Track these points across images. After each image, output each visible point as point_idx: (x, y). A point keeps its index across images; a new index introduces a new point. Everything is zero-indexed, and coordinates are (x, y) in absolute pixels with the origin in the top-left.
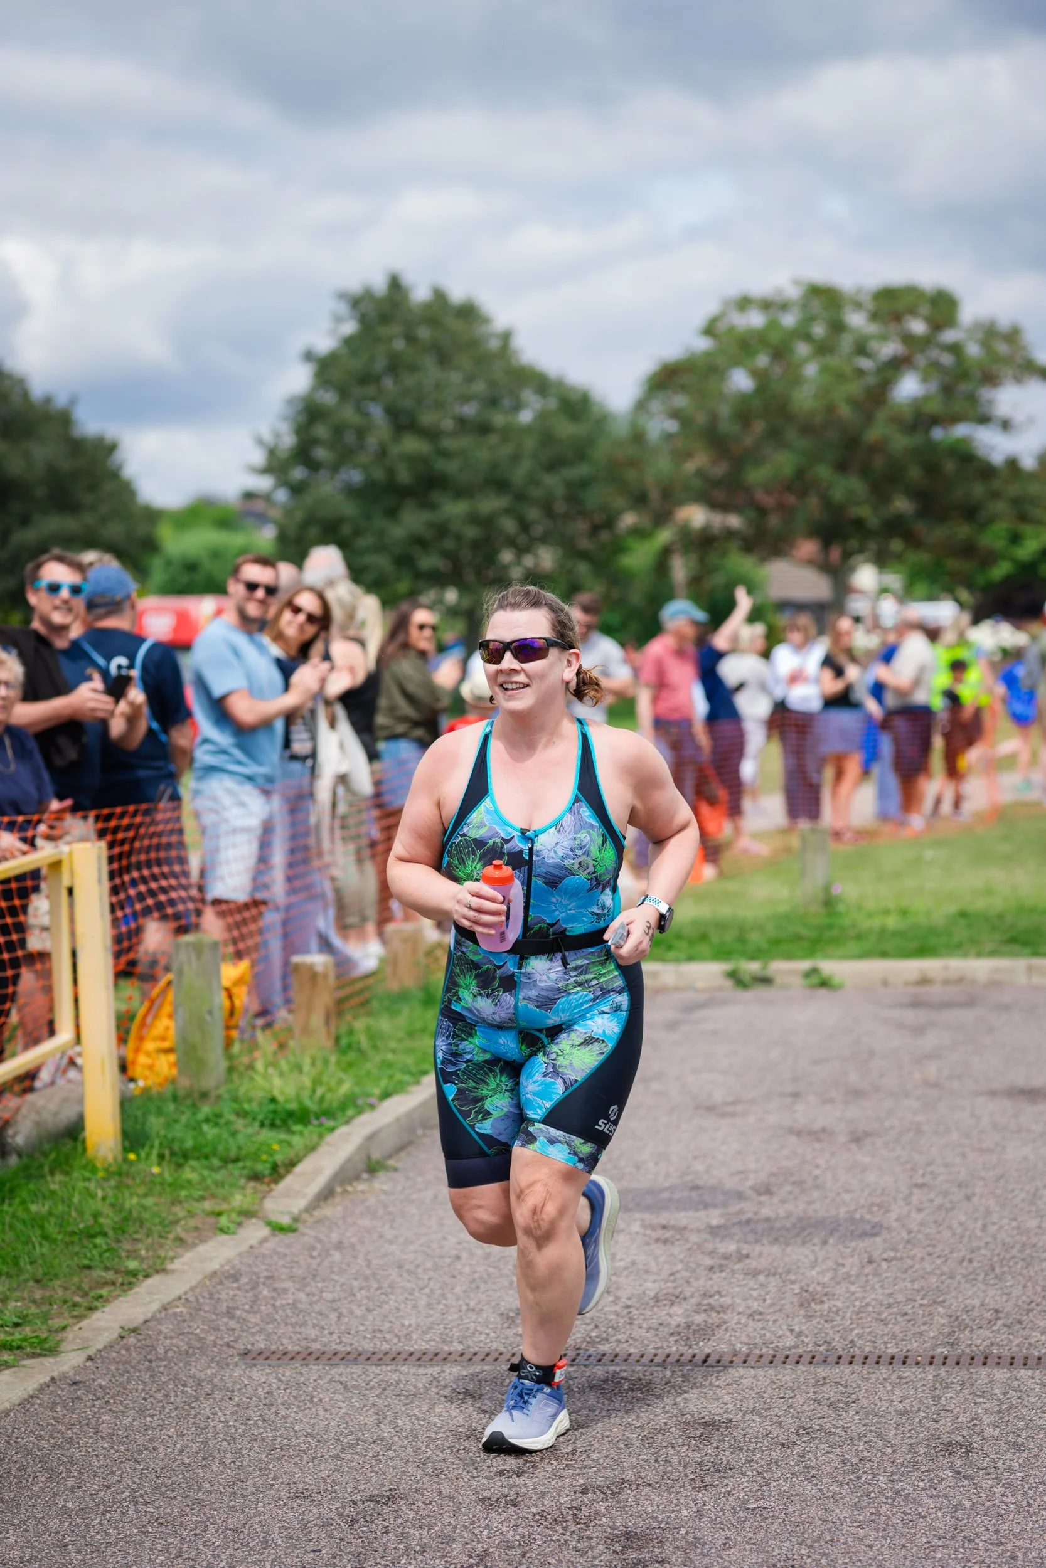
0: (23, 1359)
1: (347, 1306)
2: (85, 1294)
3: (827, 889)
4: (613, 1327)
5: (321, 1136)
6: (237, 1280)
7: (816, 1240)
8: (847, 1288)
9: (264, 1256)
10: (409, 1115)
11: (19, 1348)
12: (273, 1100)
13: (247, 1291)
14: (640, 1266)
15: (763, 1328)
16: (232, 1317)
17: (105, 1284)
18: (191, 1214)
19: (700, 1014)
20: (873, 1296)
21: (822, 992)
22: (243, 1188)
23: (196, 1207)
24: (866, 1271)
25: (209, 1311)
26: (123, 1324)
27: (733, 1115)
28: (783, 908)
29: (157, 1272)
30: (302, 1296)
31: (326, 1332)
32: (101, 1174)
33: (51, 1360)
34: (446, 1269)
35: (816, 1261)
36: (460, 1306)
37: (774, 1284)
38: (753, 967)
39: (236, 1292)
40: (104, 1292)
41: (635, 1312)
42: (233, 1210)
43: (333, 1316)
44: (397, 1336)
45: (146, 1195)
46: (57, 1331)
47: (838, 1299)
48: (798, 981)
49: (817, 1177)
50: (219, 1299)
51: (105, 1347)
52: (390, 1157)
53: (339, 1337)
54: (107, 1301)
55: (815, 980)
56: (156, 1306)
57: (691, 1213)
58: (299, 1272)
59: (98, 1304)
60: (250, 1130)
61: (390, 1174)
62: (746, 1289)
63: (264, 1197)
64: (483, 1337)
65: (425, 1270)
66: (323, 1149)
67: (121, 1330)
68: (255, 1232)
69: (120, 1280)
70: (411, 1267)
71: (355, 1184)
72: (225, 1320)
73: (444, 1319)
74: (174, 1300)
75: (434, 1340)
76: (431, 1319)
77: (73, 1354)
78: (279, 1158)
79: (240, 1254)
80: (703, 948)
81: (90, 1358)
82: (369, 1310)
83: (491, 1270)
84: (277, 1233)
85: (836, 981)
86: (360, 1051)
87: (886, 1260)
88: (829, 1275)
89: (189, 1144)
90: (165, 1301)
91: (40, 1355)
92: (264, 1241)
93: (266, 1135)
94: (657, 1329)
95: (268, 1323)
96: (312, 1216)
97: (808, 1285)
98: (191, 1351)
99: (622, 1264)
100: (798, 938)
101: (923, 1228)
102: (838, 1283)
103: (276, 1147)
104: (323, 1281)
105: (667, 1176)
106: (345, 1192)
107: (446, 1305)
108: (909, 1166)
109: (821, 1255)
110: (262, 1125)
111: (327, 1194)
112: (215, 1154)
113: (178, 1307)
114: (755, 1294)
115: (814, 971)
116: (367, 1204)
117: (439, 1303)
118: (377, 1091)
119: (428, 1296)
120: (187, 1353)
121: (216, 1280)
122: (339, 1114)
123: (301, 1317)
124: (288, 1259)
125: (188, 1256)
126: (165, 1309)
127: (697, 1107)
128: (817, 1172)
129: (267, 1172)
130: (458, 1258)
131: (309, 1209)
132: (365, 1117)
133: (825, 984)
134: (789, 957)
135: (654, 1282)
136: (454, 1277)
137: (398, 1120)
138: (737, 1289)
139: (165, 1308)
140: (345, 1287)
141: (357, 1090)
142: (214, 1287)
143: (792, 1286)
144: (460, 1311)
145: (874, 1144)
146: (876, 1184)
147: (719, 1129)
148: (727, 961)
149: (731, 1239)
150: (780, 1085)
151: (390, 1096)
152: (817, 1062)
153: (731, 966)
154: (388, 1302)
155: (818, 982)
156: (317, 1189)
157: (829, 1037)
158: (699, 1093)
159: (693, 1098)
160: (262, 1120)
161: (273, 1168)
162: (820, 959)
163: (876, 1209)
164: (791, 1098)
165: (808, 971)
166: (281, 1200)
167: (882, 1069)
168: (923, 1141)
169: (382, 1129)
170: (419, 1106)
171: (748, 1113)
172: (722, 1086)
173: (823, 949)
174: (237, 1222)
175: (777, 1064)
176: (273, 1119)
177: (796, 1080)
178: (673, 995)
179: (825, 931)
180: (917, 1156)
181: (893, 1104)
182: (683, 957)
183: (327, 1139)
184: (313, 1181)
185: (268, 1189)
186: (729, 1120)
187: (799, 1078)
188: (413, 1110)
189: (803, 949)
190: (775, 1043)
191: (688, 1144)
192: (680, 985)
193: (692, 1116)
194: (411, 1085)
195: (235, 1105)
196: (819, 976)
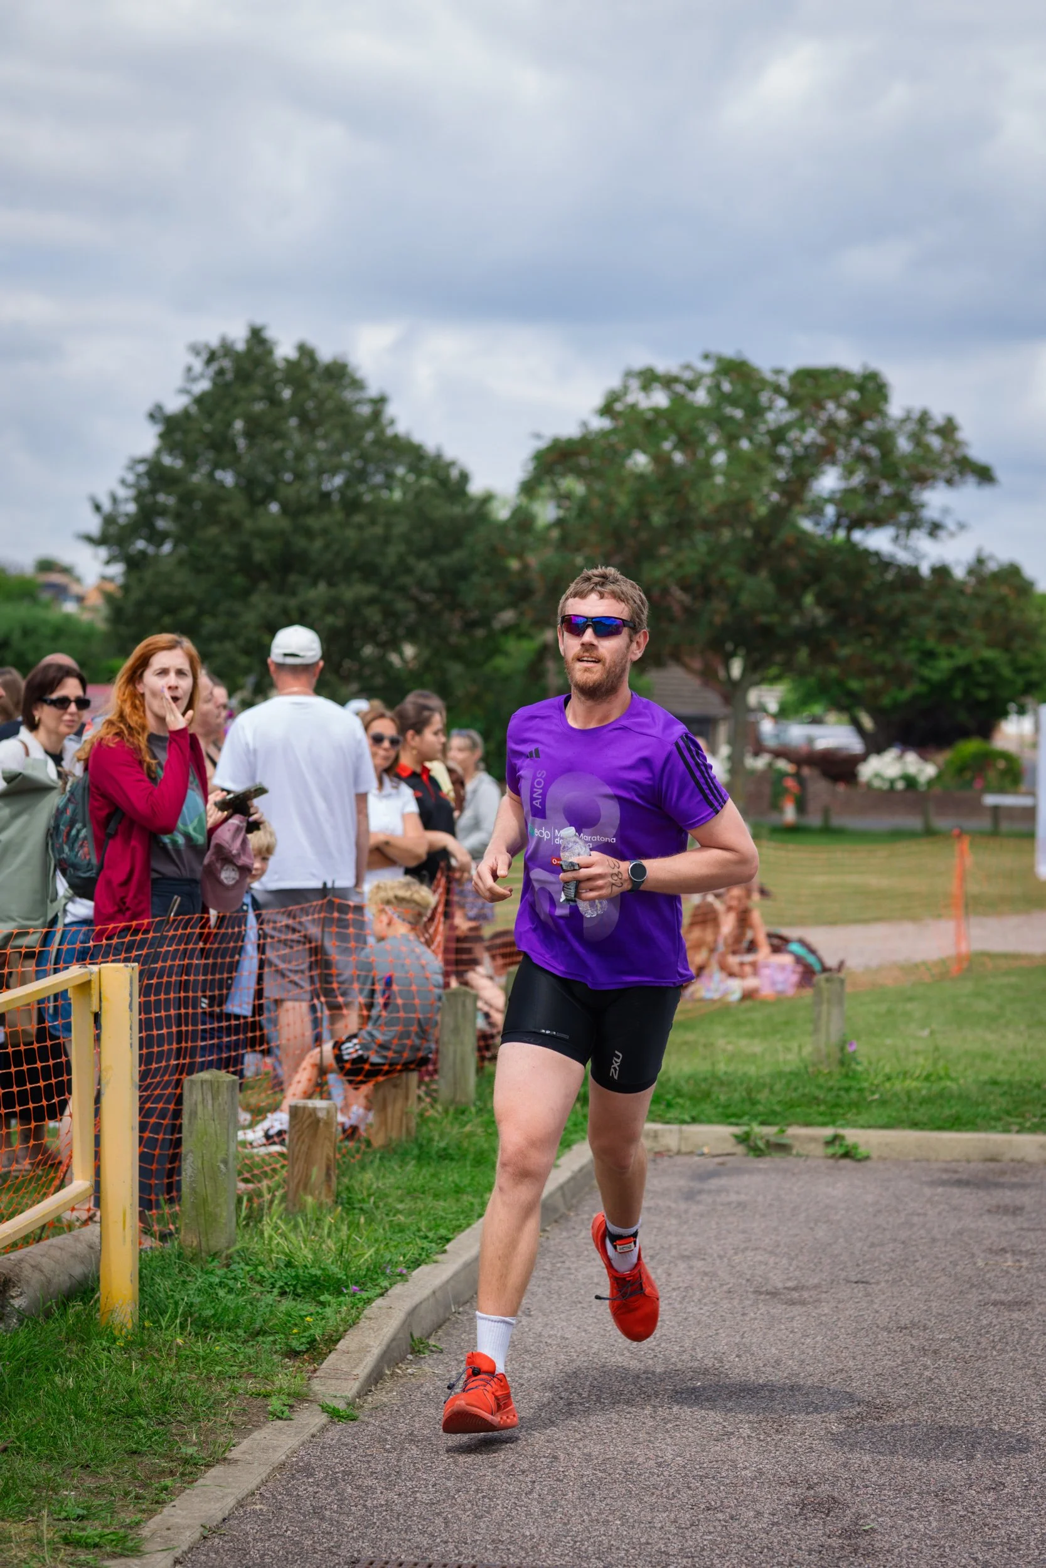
0: (103, 1559)
1: (449, 1510)
2: (144, 1486)
3: (842, 1045)
4: (768, 1548)
5: (357, 1309)
6: (312, 1475)
7: (959, 1454)
8: (1018, 1511)
9: (331, 1446)
10: (443, 1287)
11: (96, 1545)
12: (289, 1264)
13: (327, 1488)
15: (941, 1556)
16: (323, 1519)
17: (162, 1473)
18: (234, 1394)
19: (714, 1183)
21: (846, 1163)
22: (283, 1366)
23: (241, 1385)
25: (293, 1509)
26: (203, 1521)
27: (803, 1303)
28: (793, 1065)
29: (218, 1461)
30: (391, 1495)
31: (438, 1540)
32: (120, 1343)
33: (136, 1561)
34: (547, 1471)
36: (581, 1515)
37: (933, 1503)
38: (769, 1131)
39: (315, 1489)
40: (168, 1482)
41: (785, 1530)
42: (280, 1391)
43: (439, 1521)
44: (522, 1548)
45: (179, 1370)
46: (131, 1528)
47: (1013, 1524)
48: (819, 1150)
49: (931, 1380)
50: (298, 1496)
51: (191, 1549)
52: (428, 1337)
53: (456, 1547)
54: (172, 1493)
55: (838, 1150)
56: (231, 1502)
57: (802, 1416)
58: (378, 1468)
59: (163, 1496)
60: (269, 1298)
61: (435, 1356)
62: (904, 1509)
63: (310, 1378)
64: (622, 1554)
65: (523, 1472)
66: (361, 1324)
67: (202, 1529)
68: (312, 1420)
69: (181, 1469)
70: (507, 1467)
71: (404, 1367)
72: (316, 1521)
73: (568, 1531)
74: (247, 1496)
75: (568, 1554)
76: (554, 1530)
77: (160, 1556)
78: (317, 1333)
79: (303, 1444)
80: (707, 1108)
81: (177, 1562)
82: (478, 1517)
83: (599, 1474)
84: (336, 1420)
85: (862, 1151)
88: (992, 1495)
89: (209, 1312)
90: (240, 1497)
91: (121, 1555)
92: (324, 1429)
93: (287, 1304)
94: (820, 1552)
95: (366, 1528)
96: (367, 1401)
97: (972, 1507)
98: (290, 1556)
100: (816, 1101)
102: (1006, 1506)
103: (307, 1319)
104: (411, 1480)
105: (757, 1370)
106: (395, 1375)
107: (564, 1514)
108: (1030, 1372)
109: (971, 1470)
110: (283, 1293)
111: (376, 1378)
112: (239, 1325)
113: (255, 1503)
114: (915, 1513)
115: (836, 1139)
116: (424, 1390)
117: (555, 1511)
118: (401, 1259)
119: (539, 1502)
120: (287, 1559)
121: (287, 1473)
122: (369, 1285)
123: (402, 1521)
124: (360, 1452)
125: (246, 1444)
126: (242, 1506)
127: (761, 1293)
128: (927, 1373)
129: (305, 1349)
130: (556, 1458)
131: (364, 1392)
132: (397, 1289)
133: (846, 1155)
134: (807, 1124)
136: (560, 1480)
137: (434, 1292)
138: (893, 1509)
139: (240, 1504)
140: (438, 1487)
141: (381, 1256)
142: (289, 1482)
143: (954, 1507)
145: (979, 1343)
146: (1001, 1391)
147: (793, 1318)
148: (737, 1125)
149: (861, 1449)
150: (842, 1270)
151: (419, 1265)
152: (873, 1245)
153: (745, 1128)
154: (495, 1508)
155: (841, 1151)
156: (367, 1371)
157: (875, 1216)
158: (753, 1276)
159: (748, 1280)
160: (281, 1287)
161: (308, 1343)
162: (842, 1126)
163: (1013, 1420)
164: (861, 1285)
165: (829, 1139)
166: (329, 1382)
167: (951, 1255)
168: (1033, 1342)
169: (421, 1303)
170: (452, 1278)
171: (819, 1301)
172: (774, 1268)
173: (843, 1115)
174: (291, 1407)
175: (830, 1245)
176: (295, 1286)
177: (858, 1265)
178: (679, 1160)
179: (842, 1093)
180: (1034, 1359)
181: (981, 1298)
182: (687, 1118)
183: (365, 1312)
184: (361, 1360)
185: (311, 1368)
186: (797, 1310)
187: (860, 1262)
188: (447, 1282)
189: (821, 1114)
190: (816, 1222)
191: (765, 1334)
192: (684, 1149)
193: (756, 1302)
194: (437, 1253)
195: (248, 1268)
196: (841, 1145)
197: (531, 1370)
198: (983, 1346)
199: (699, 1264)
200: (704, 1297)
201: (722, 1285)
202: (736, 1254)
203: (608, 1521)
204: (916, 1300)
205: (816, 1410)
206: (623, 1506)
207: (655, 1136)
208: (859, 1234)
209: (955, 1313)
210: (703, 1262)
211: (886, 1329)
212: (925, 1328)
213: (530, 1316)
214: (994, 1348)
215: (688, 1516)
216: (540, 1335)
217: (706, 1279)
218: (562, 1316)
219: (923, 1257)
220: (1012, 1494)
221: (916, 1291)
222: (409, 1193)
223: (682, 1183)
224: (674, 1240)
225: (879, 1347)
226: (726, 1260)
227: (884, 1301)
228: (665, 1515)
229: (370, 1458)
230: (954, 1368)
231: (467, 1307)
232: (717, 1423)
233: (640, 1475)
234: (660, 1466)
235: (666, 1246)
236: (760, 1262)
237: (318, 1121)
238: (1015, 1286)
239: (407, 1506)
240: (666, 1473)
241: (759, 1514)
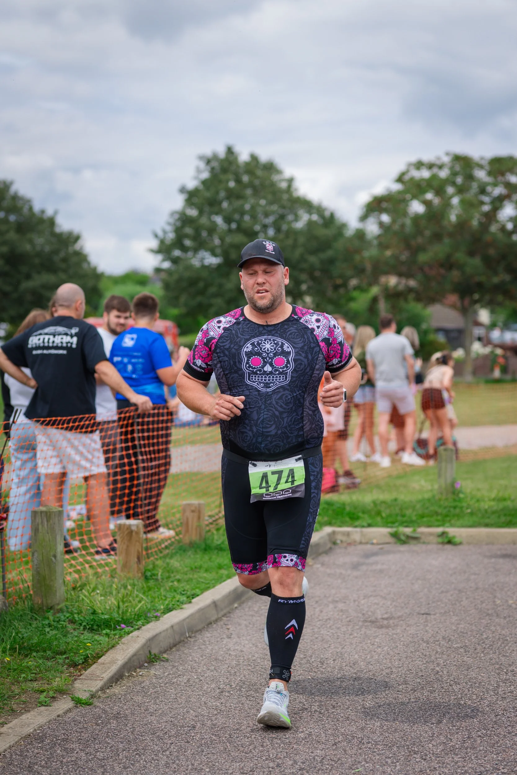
1: (111, 763)
3: (453, 484)
5: (121, 637)
6: (43, 741)
7: (434, 720)
8: (453, 758)
9: (65, 723)
10: (181, 623)
12: (94, 613)
13: (46, 751)
14: (314, 737)
18: (25, 691)
19: (373, 559)
20: (470, 765)
21: (448, 547)
22: (62, 672)
23: (29, 686)
24: (466, 745)
27: (387, 627)
28: (427, 496)
35: (432, 736)
36: (188, 766)
37: (403, 753)
38: (408, 531)
39: (39, 751)
42: (51, 689)
47: (446, 767)
48: (434, 539)
49: (438, 672)
50: (26, 755)
52: (165, 652)
55: (444, 539)
57: (352, 697)
58: (85, 736)
60: (76, 633)
61: (162, 663)
62: (384, 758)
63: (75, 680)
66: (118, 646)
68: (64, 705)
71: (138, 670)
78: (90, 652)
79: (49, 721)
80: (379, 519)
82: (125, 768)
83: (214, 737)
84: (79, 705)
85: (457, 540)
86: (157, 580)
87: (480, 736)
88: (441, 747)
89: (35, 640)
92: (69, 710)
93: (87, 635)
96: (105, 693)
97: (426, 755)
99: (302, 735)
100: (437, 513)
101: (505, 712)
102: (447, 754)
103: (89, 644)
104: (100, 744)
105: (341, 669)
106: (131, 675)
107: (178, 765)
108: (497, 666)
109: (436, 730)
110: (84, 629)
111: (117, 678)
112: (50, 649)
114: (389, 761)
115: (443, 534)
117: (173, 763)
118: (162, 607)
119: (168, 757)
121: (28, 741)
122: (135, 623)
123: (78, 771)
124: (81, 726)
125: (15, 722)
127: (365, 621)
128: (437, 669)
129: (81, 662)
130: (194, 727)
132: (149, 626)
133: (450, 542)
134: (429, 526)
135: (322, 750)
136: (188, 742)
137: (172, 627)
138: (377, 757)
140: (113, 748)
141: (149, 606)
142: (25, 747)
143: (415, 756)
144: (187, 770)
145: (475, 650)
146: (476, 678)
147: (377, 636)
148: (391, 527)
149: (378, 718)
150: (418, 607)
151: (172, 611)
152: (442, 592)
153: (394, 530)
154: (139, 762)
155: (446, 540)
156: (110, 675)
157: (451, 575)
158: (367, 611)
159: (363, 614)
160: (85, 626)
161: (85, 659)
162: (447, 527)
163: (474, 697)
164: (425, 616)
165: (440, 534)
166: (86, 681)
167: (482, 597)
168: (507, 648)
169: (160, 633)
170: (188, 618)
171: (397, 625)
172: (382, 607)
173: (450, 521)
174: (53, 697)
175: (418, 592)
176: (92, 625)
177: (429, 604)
178: (360, 547)
179: (452, 510)
180: (503, 659)
181: (489, 621)
182: (365, 524)
183: (123, 640)
184: (109, 668)
185: (79, 674)
186: (384, 630)
187: (431, 602)
188: (184, 620)
189: (438, 520)
190: (418, 579)
191: (357, 646)
192: (363, 541)
193: (361, 627)
194: (185, 604)
195: (68, 615)
196: (447, 537)
197: (212, 671)
198: (477, 651)
199: (341, 606)
200: (333, 625)
201: (347, 617)
202: (364, 599)
203: (202, 769)
204: (452, 624)
205: (362, 693)
206: (216, 759)
207: (348, 534)
208: (437, 586)
209: (471, 631)
210: (343, 604)
211: (428, 642)
212: (449, 640)
213: (230, 638)
214: (483, 652)
215: (252, 765)
216: (229, 649)
217: (341, 614)
218: (248, 638)
219: (467, 598)
220: (452, 746)
221: (454, 619)
222: (192, 569)
223: (355, 559)
224: (333, 591)
225: (418, 653)
226: (357, 603)
227: (434, 625)
228: (238, 764)
229: (84, 730)
230: (455, 665)
231: (197, 635)
232: (300, 702)
233: (237, 737)
234: (252, 732)
235: (327, 595)
236: (375, 604)
237: (131, 532)
238: (511, 614)
239: (87, 762)
240: (253, 736)
241: (295, 762)
